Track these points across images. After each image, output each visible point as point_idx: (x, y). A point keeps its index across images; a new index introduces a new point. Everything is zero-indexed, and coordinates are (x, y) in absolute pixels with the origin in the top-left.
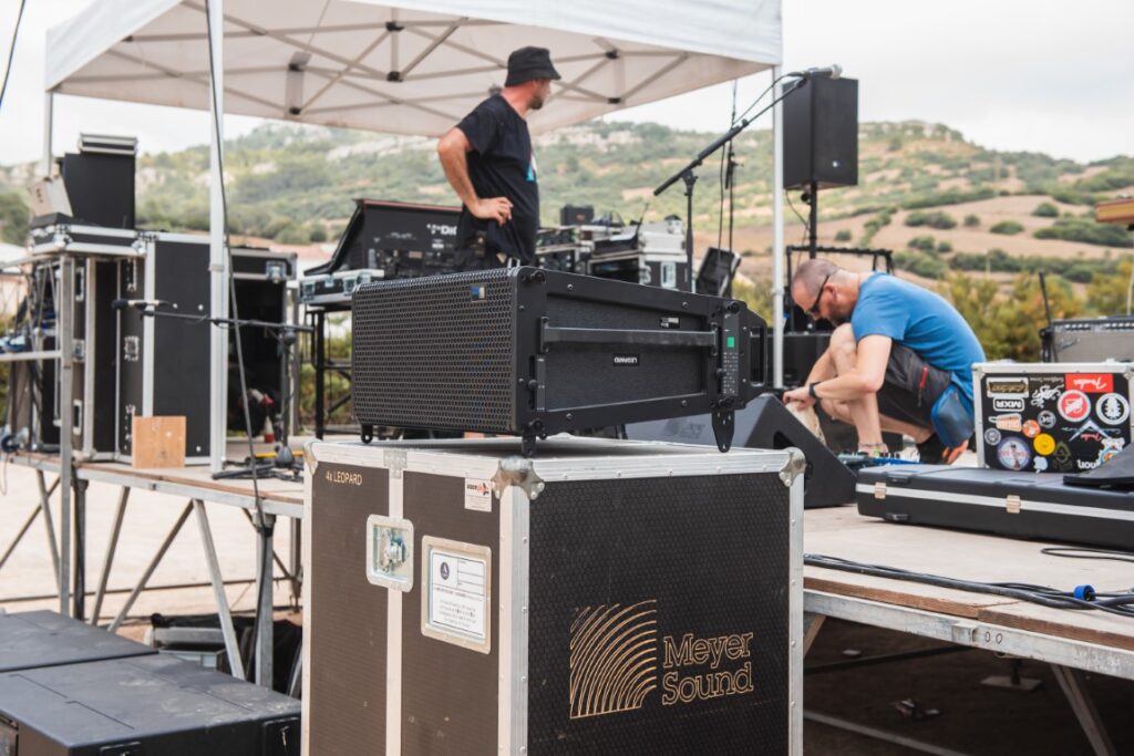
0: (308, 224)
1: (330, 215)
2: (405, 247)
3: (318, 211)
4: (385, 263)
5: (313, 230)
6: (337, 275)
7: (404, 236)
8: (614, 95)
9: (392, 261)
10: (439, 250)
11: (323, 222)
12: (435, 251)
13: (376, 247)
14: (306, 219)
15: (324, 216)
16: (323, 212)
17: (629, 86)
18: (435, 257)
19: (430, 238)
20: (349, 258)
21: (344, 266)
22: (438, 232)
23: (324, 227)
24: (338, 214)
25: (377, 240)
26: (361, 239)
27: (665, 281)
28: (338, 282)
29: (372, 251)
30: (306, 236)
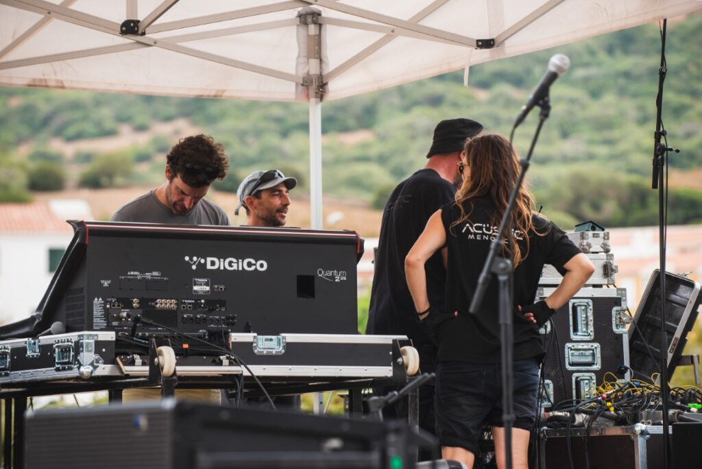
0: (22, 154)
1: (71, 131)
2: (150, 291)
3: (46, 122)
4: (119, 319)
5: (33, 166)
6: (44, 339)
7: (148, 275)
8: (486, 36)
9: (128, 316)
10: (204, 295)
11: (57, 146)
12: (197, 297)
13: (104, 293)
14: (20, 141)
15: (58, 133)
16: (56, 123)
17: (510, 21)
18: (196, 305)
19: (190, 276)
20: (63, 311)
21: (56, 325)
22: (202, 267)
23: (56, 158)
24: (88, 127)
25: (106, 283)
26: (82, 282)
27: (576, 330)
28: (47, 349)
29: (98, 302)
30: (19, 181)
